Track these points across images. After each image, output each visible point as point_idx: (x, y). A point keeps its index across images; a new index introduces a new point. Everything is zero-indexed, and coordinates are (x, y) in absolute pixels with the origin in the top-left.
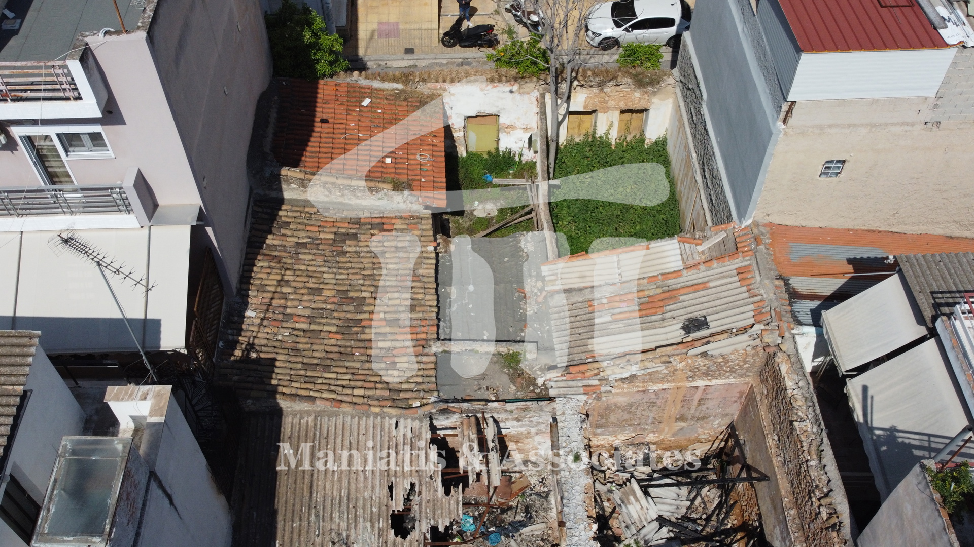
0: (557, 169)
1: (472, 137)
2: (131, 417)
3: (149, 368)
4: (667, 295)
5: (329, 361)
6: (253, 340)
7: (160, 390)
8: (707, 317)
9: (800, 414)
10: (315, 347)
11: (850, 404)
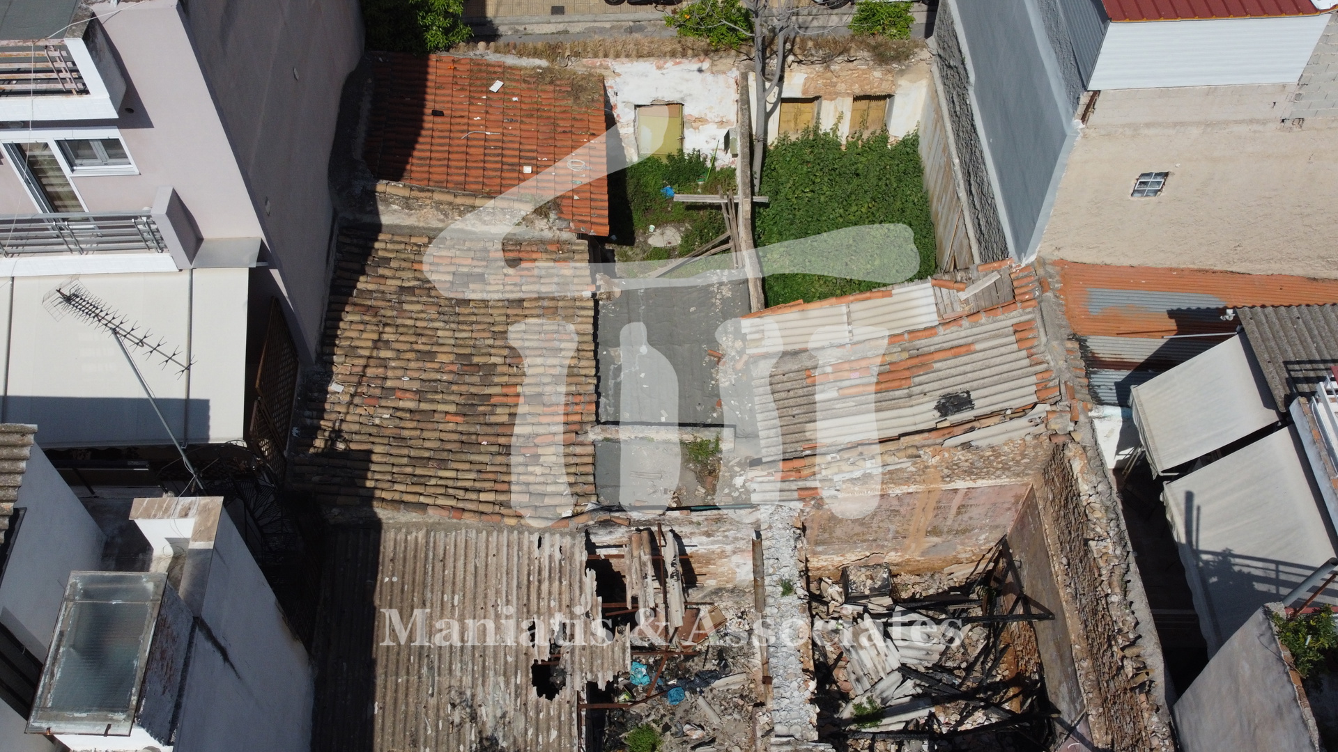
0: (765, 179)
2: (168, 539)
3: (192, 472)
4: (916, 361)
5: (446, 453)
6: (340, 425)
7: (207, 504)
8: (972, 393)
9: (1098, 529)
10: (426, 434)
11: (1168, 517)
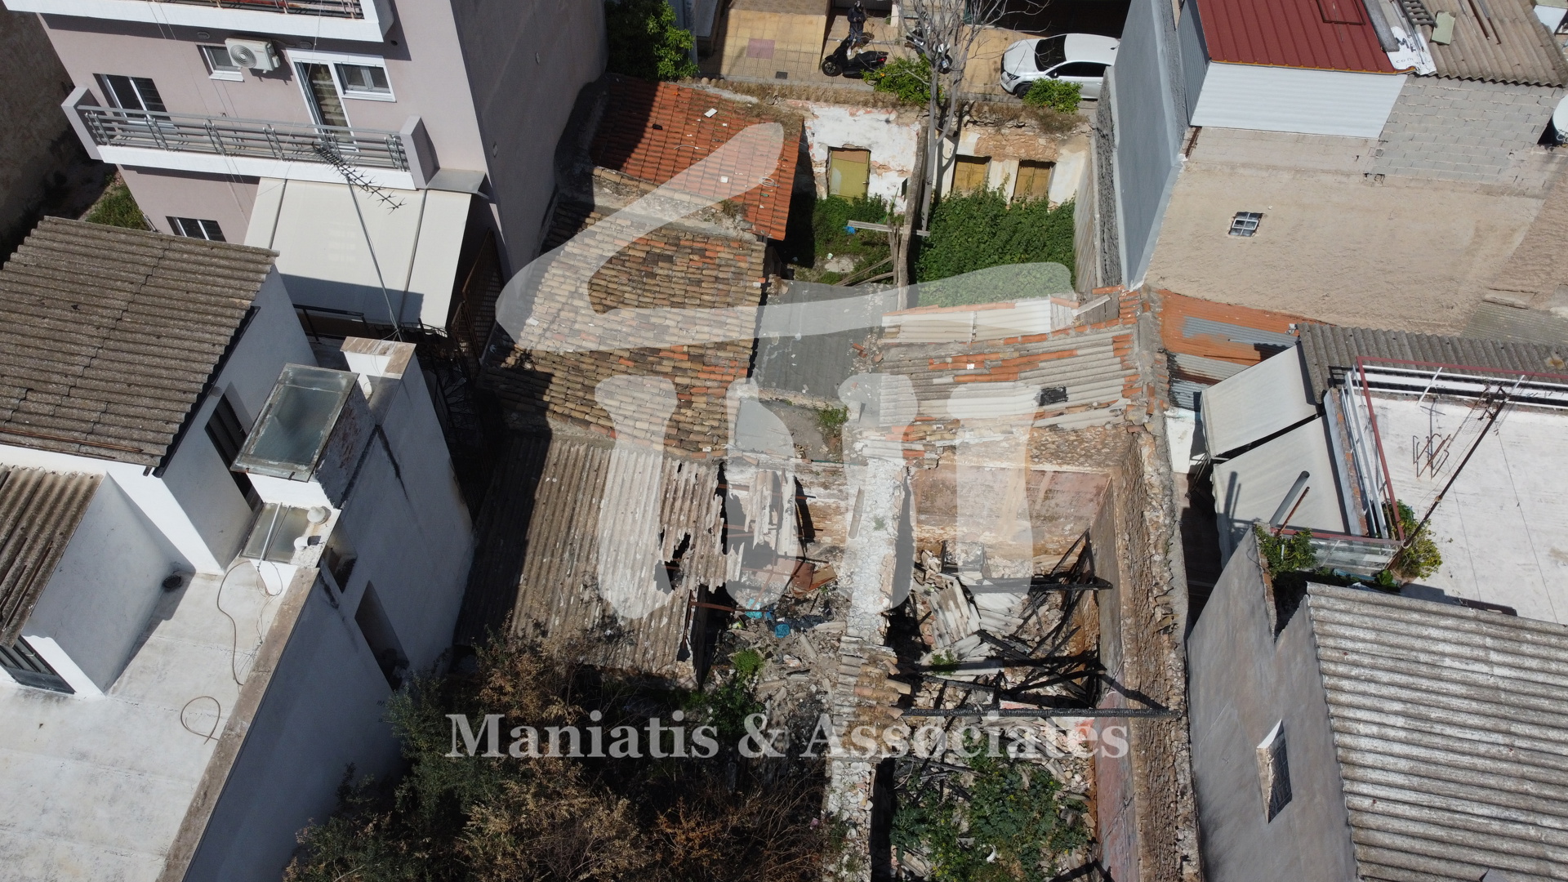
1: (837, 176)
4: (1025, 360)
8: (1067, 388)
9: (1154, 503)
11: (1214, 495)
